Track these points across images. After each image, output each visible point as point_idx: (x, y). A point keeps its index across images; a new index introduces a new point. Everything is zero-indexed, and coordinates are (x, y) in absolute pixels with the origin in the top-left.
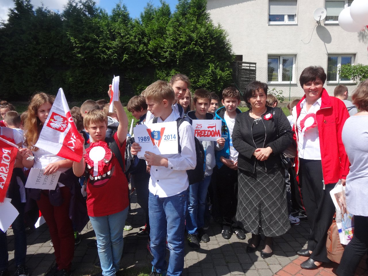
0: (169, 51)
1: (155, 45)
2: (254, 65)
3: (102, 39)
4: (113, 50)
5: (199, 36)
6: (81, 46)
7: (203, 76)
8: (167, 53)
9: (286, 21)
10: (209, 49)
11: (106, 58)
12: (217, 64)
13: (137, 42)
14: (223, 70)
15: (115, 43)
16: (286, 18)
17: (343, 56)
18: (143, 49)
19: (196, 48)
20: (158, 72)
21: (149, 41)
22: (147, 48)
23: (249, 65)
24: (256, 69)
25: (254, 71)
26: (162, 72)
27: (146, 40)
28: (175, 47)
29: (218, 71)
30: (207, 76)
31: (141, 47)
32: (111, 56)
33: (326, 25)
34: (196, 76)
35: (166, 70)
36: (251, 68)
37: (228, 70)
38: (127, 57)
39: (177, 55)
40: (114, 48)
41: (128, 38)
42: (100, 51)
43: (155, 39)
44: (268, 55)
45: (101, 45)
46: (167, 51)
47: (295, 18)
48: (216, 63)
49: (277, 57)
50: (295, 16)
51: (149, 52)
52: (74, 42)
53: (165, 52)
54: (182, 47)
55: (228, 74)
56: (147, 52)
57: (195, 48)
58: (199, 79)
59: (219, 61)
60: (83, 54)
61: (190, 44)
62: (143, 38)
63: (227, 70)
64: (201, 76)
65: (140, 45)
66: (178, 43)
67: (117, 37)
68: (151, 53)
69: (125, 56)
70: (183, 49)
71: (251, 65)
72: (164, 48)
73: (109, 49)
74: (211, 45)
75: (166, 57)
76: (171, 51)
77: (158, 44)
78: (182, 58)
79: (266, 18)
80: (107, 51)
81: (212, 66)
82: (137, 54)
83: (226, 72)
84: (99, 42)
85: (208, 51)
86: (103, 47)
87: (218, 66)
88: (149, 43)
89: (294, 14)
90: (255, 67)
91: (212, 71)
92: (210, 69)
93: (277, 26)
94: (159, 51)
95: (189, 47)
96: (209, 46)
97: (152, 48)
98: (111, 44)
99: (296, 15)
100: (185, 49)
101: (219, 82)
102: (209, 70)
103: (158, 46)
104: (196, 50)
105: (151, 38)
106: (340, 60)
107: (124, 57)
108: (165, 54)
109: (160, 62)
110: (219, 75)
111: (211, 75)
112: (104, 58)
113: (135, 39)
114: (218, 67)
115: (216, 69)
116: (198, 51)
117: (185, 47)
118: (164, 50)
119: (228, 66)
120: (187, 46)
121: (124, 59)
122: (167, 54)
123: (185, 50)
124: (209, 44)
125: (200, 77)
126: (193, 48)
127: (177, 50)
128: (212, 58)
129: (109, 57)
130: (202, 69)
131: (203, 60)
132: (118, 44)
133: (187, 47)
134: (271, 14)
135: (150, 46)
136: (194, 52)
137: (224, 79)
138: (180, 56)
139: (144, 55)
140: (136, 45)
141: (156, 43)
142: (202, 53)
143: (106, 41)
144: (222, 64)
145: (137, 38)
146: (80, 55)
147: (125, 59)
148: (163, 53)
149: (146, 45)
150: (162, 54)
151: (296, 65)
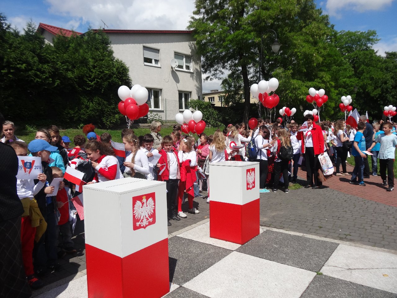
0: (95, 81)
9: (153, 64)
11: (40, 82)
16: (153, 61)
17: (185, 92)
26: (85, 98)
33: (176, 70)
35: (88, 96)
42: (32, 74)
45: (35, 68)
47: (158, 62)
49: (149, 90)
53: (91, 81)
61: (113, 77)
65: (68, 72)
66: (104, 75)
68: (76, 80)
70: (108, 80)
72: (89, 77)
73: (42, 73)
76: (97, 81)
78: (106, 88)
79: (142, 60)
80: (41, 75)
86: (37, 71)
89: (158, 59)
93: (149, 67)
94: (85, 79)
98: (44, 68)
99: (159, 60)
103: (84, 75)
104: (116, 82)
105: (75, 66)
106: (183, 95)
108: (90, 83)
109: (84, 89)
112: (37, 81)
118: (90, 79)
120: (111, 79)
122: (93, 83)
123: (109, 82)
127: (103, 80)
129: (43, 81)
134: (144, 57)
139: (72, 81)
148: (88, 82)
151: (161, 97)
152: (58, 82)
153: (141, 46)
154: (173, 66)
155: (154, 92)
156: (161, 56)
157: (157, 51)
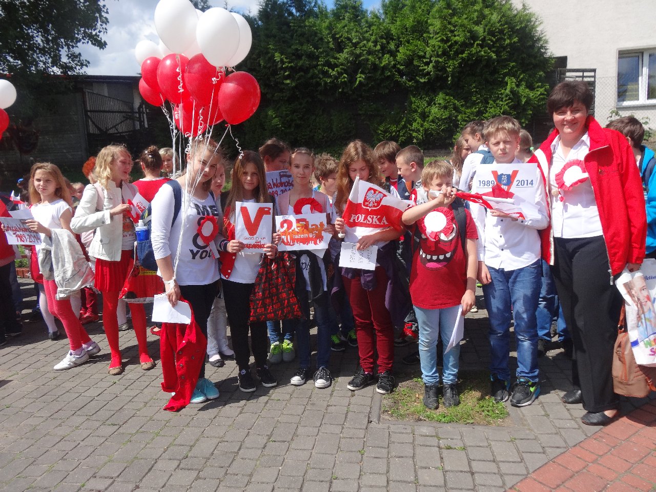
0: (433, 61)
1: (408, 52)
2: (592, 74)
3: (321, 53)
4: (341, 69)
5: (489, 29)
6: (291, 66)
7: (494, 101)
8: (431, 65)
10: (507, 52)
11: (330, 83)
12: (521, 77)
13: (378, 51)
14: (531, 87)
15: (343, 56)
18: (390, 62)
19: (483, 53)
20: (413, 99)
21: (398, 47)
22: (395, 60)
23: (581, 74)
24: (595, 81)
25: (592, 84)
26: (421, 98)
27: (392, 46)
28: (445, 53)
29: (523, 90)
30: (502, 101)
31: (386, 59)
32: (337, 78)
34: (481, 102)
35: (427, 95)
37: (541, 88)
38: (362, 78)
39: (449, 67)
40: (342, 64)
41: (364, 45)
42: (318, 71)
43: (408, 42)
44: (620, 52)
45: (322, 61)
46: (431, 62)
48: (519, 77)
49: (637, 54)
51: (399, 66)
52: (278, 62)
53: (427, 64)
54: (457, 53)
55: (541, 94)
56: (394, 66)
57: (480, 51)
58: (487, 107)
59: (523, 72)
60: (293, 80)
61: (472, 45)
62: (388, 43)
63: (538, 87)
64: (491, 102)
65: (383, 56)
66: (450, 47)
67: (347, 46)
68: (402, 67)
69: (360, 77)
70: (460, 56)
71: (586, 74)
72: (424, 57)
73: (333, 67)
74: (510, 44)
75: (428, 73)
76: (437, 62)
77: (414, 51)
78: (458, 73)
80: (330, 71)
81: (511, 82)
82: (379, 72)
83: (538, 91)
84: (317, 58)
85: (504, 55)
86: (324, 65)
87: (521, 80)
88: (398, 51)
90: (594, 77)
91: (512, 91)
92: (509, 87)
94: (415, 63)
95: (471, 51)
96: (507, 45)
97: (405, 59)
98: (336, 58)
100: (464, 55)
101: (525, 110)
102: (505, 90)
103: (413, 55)
104: (482, 56)
105: (401, 41)
107: (358, 79)
108: (426, 67)
109: (417, 82)
110: (525, 96)
111: (509, 99)
112: (326, 83)
113: (375, 46)
114: (523, 83)
115: (518, 86)
116: (485, 56)
117: (462, 52)
118: (425, 61)
119: (540, 80)
120: (468, 50)
121: (357, 82)
122: (430, 68)
123: (462, 58)
124: (508, 41)
125: (488, 103)
126: (477, 53)
127: (449, 58)
128: (513, 67)
129: (334, 81)
130: (493, 89)
131: (495, 71)
132: (347, 58)
133: (466, 52)
135: (400, 56)
136: (479, 60)
137: (534, 103)
138: (453, 69)
139: (391, 72)
140: (377, 55)
141: (410, 50)
142: (494, 59)
143: (327, 55)
144: (530, 76)
145: (378, 43)
146: (288, 81)
147: (360, 81)
148: (422, 66)
149: (393, 54)
150: (422, 68)
152: (360, 78)
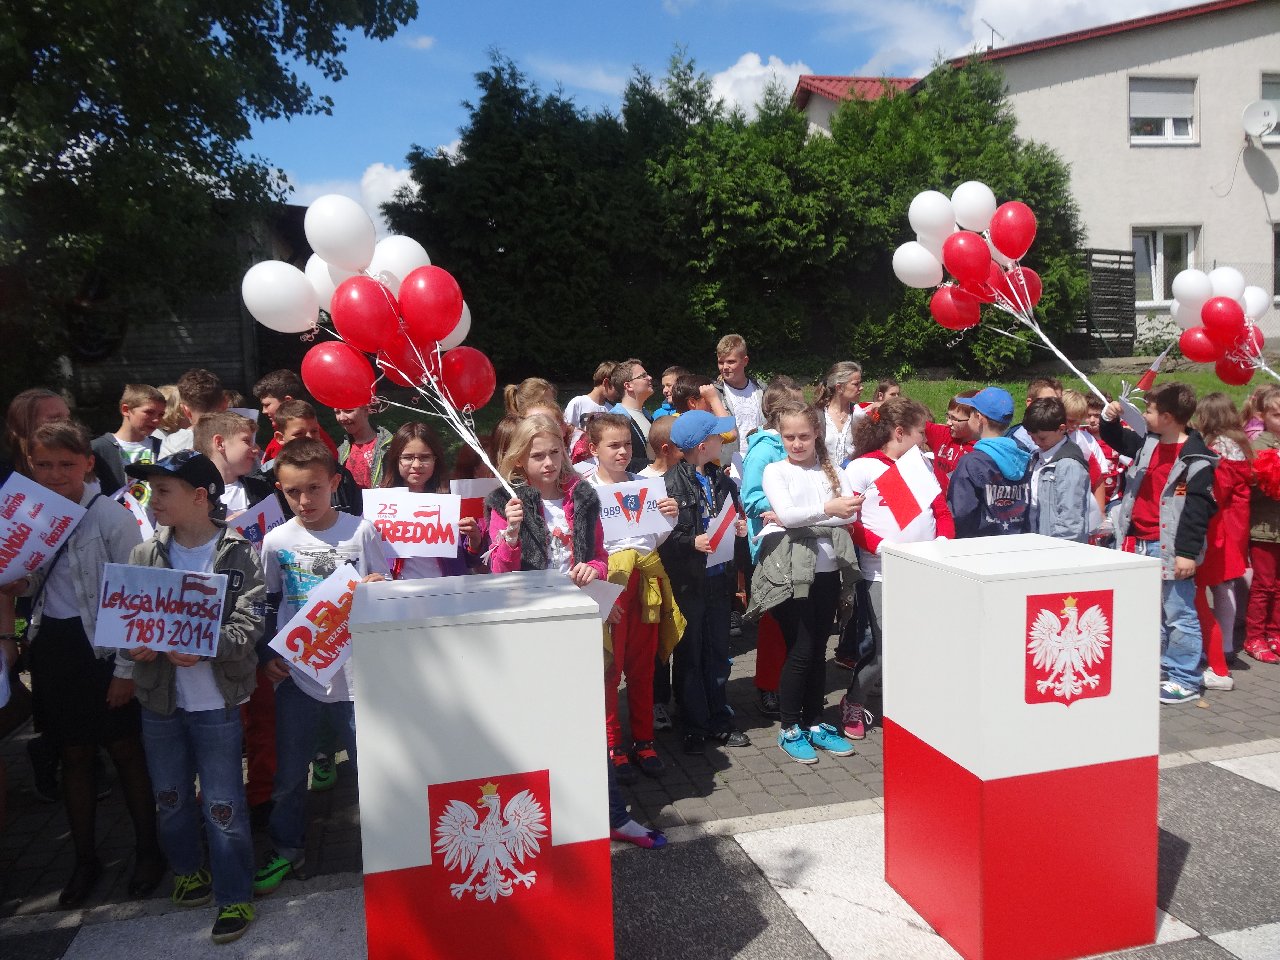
2: (1131, 259)
9: (1169, 134)
11: (794, 248)
16: (1169, 126)
24: (1134, 270)
25: (1131, 274)
32: (807, 241)
33: (1265, 145)
36: (1123, 267)
40: (818, 218)
44: (1132, 227)
47: (1190, 127)
50: (1189, 122)
51: (888, 228)
68: (893, 230)
71: (1124, 258)
79: (1125, 126)
80: (798, 227)
86: (786, 216)
89: (1189, 116)
90: (1133, 263)
93: (1152, 150)
99: (1191, 119)
107: (838, 245)
121: (837, 250)
129: (801, 245)
132: (822, 207)
134: (1133, 115)
135: (892, 211)
139: (882, 236)
147: (841, 248)
151: (1197, 256)
152: (841, 243)
153: (1119, 79)
154: (1254, 131)
155: (1167, 239)
156: (1203, 103)
157: (1187, 84)
